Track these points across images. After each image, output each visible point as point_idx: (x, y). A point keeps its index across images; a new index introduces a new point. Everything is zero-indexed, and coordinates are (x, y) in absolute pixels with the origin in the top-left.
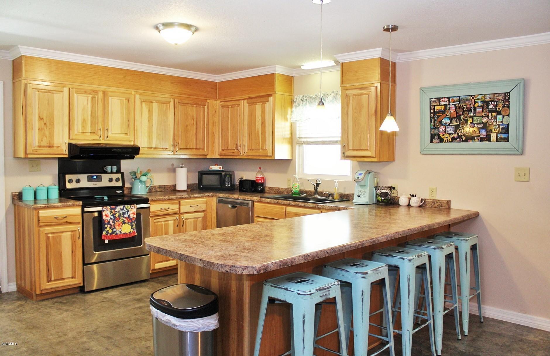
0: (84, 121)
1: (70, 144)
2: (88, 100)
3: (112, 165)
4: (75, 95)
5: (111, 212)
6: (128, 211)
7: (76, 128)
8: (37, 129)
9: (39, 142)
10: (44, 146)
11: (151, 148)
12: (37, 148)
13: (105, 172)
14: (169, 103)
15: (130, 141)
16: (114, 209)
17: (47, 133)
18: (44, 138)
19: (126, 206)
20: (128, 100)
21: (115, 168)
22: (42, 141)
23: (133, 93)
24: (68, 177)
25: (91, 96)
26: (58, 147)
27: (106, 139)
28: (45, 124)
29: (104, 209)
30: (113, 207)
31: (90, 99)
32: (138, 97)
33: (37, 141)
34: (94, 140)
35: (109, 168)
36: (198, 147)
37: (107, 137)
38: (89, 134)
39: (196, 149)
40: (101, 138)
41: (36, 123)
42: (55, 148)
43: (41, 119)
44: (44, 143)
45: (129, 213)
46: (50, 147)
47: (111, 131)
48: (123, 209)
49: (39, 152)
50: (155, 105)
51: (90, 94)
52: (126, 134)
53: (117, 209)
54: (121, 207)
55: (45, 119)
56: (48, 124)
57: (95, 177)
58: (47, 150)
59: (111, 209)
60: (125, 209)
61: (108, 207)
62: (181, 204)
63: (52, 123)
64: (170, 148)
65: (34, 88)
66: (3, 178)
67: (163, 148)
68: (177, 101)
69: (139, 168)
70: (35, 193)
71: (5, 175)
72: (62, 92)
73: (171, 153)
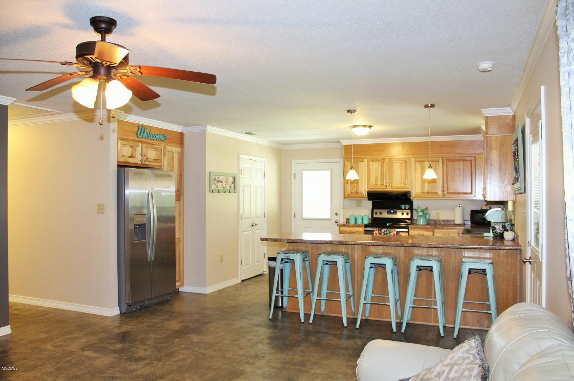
0: (376, 177)
1: (368, 191)
3: (405, 204)
4: (371, 163)
5: (379, 232)
6: (390, 232)
7: (371, 182)
8: (350, 183)
9: (351, 191)
10: (354, 193)
11: (424, 193)
12: (350, 194)
13: (401, 209)
14: (438, 161)
15: (408, 188)
16: (381, 230)
17: (355, 185)
18: (354, 189)
19: (389, 229)
20: (406, 162)
21: (407, 206)
22: (352, 190)
23: (410, 157)
24: (375, 211)
25: (381, 162)
27: (390, 187)
29: (375, 230)
30: (380, 229)
31: (380, 164)
32: (413, 159)
34: (383, 188)
35: (403, 206)
36: (465, 192)
37: (391, 186)
38: (380, 185)
39: (463, 193)
40: (388, 187)
42: (360, 194)
44: (353, 191)
45: (391, 234)
46: (357, 193)
47: (394, 183)
48: (386, 231)
49: (352, 196)
50: (426, 163)
51: (380, 161)
52: (405, 184)
53: (383, 231)
54: (386, 229)
57: (392, 212)
58: (356, 195)
59: (379, 230)
60: (388, 231)
61: (377, 229)
62: (435, 232)
64: (440, 193)
65: (348, 162)
66: (342, 210)
67: (433, 193)
68: (445, 159)
69: (419, 206)
70: (356, 220)
71: (343, 208)
72: (363, 162)
73: (440, 196)
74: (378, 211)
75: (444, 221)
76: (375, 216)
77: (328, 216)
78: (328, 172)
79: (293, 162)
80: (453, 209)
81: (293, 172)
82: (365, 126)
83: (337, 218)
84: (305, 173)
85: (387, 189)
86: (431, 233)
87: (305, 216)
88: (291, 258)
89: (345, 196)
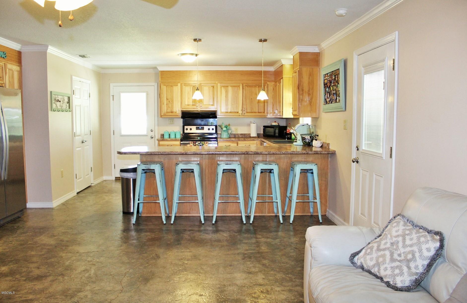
0: (188, 99)
1: (182, 111)
2: (190, 89)
4: (184, 86)
6: (203, 145)
7: (184, 103)
8: (165, 104)
9: (166, 110)
10: (169, 112)
11: (228, 112)
12: (166, 113)
13: (208, 125)
14: (239, 86)
15: (215, 108)
16: (195, 143)
17: (170, 106)
18: (169, 109)
19: (202, 142)
20: (213, 87)
23: (216, 83)
24: (186, 127)
25: (192, 86)
26: (176, 112)
28: (169, 102)
29: (189, 143)
32: (219, 84)
33: (165, 109)
34: (194, 108)
36: (260, 111)
37: (201, 107)
38: (191, 106)
39: (258, 112)
41: (165, 102)
42: (174, 113)
43: (167, 99)
46: (172, 112)
47: (203, 103)
48: (200, 144)
49: (167, 115)
50: (230, 89)
52: (212, 105)
53: (197, 143)
54: (199, 142)
55: (169, 99)
56: (170, 101)
57: (200, 128)
58: (170, 114)
59: (193, 143)
61: (192, 142)
62: (239, 143)
63: (173, 101)
64: (240, 112)
65: (164, 85)
66: (156, 127)
67: (235, 112)
68: (244, 85)
69: (223, 123)
70: (169, 135)
71: (158, 126)
72: (177, 85)
73: (241, 115)
74: (189, 127)
75: (241, 134)
76: (186, 131)
77: (145, 133)
78: (144, 95)
79: (112, 85)
80: (249, 125)
81: (111, 94)
82: (192, 54)
83: (152, 134)
84: (122, 95)
85: (197, 108)
86: (236, 145)
87: (123, 133)
88: (151, 168)
89: (162, 115)
